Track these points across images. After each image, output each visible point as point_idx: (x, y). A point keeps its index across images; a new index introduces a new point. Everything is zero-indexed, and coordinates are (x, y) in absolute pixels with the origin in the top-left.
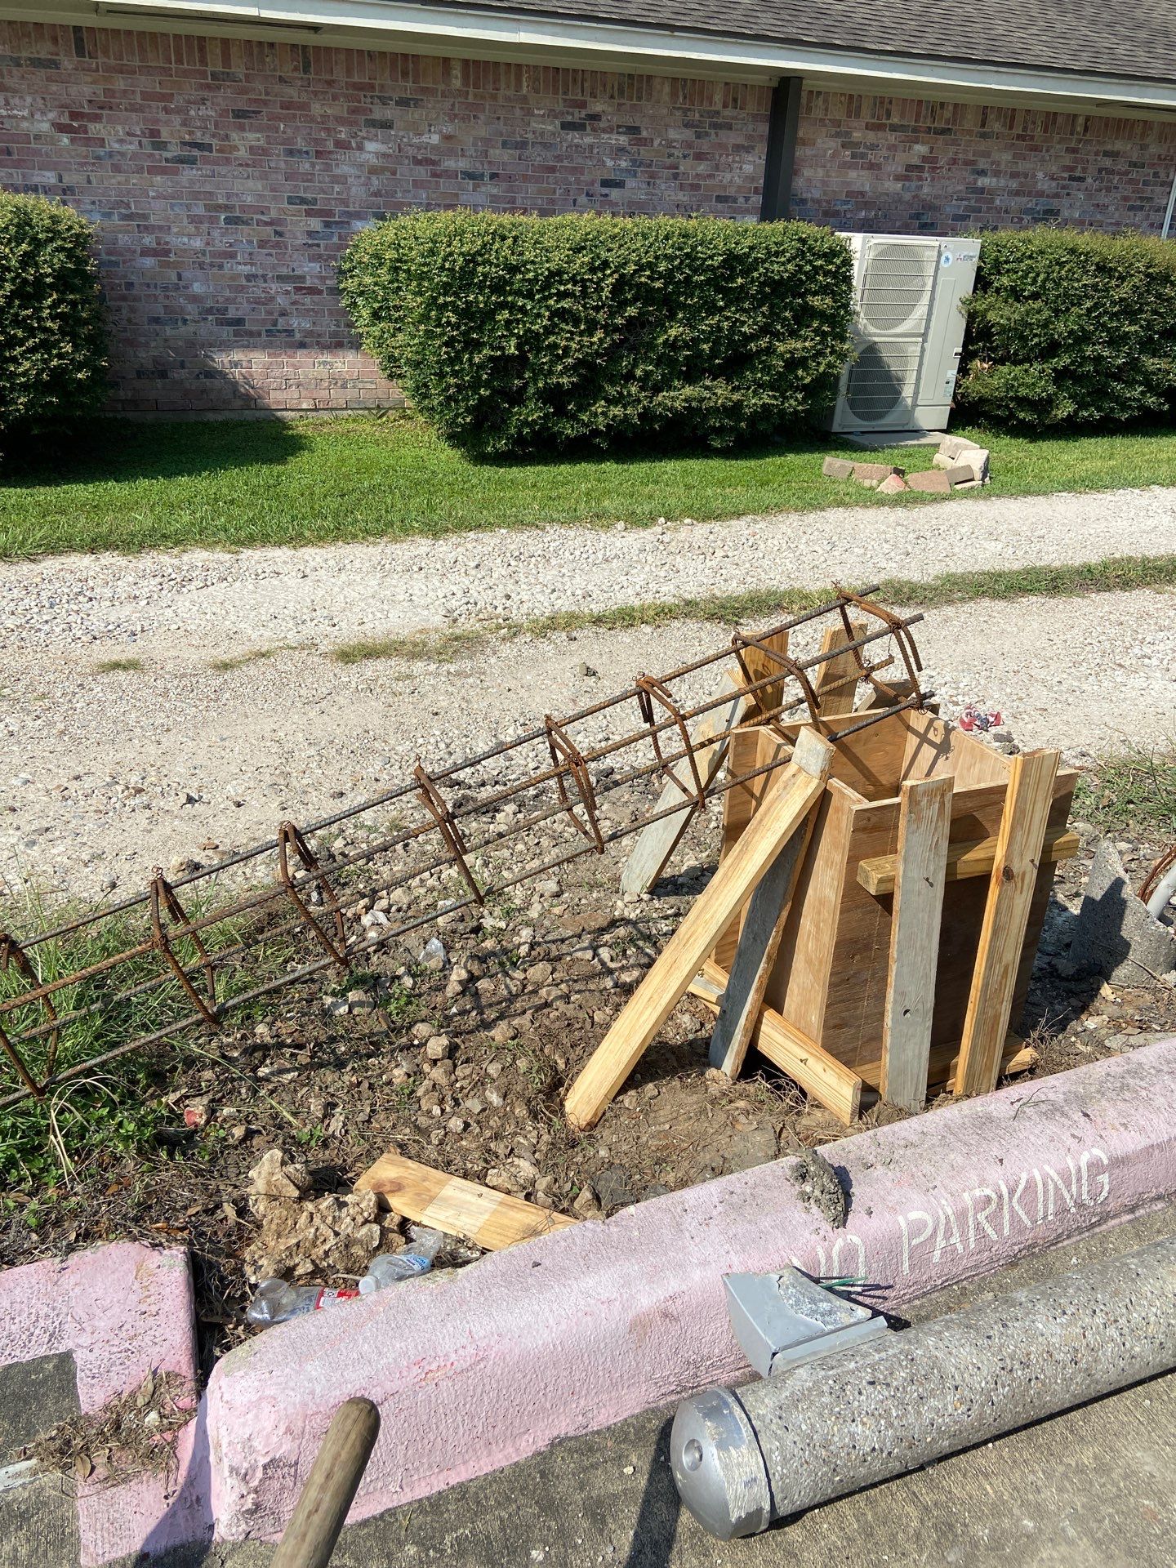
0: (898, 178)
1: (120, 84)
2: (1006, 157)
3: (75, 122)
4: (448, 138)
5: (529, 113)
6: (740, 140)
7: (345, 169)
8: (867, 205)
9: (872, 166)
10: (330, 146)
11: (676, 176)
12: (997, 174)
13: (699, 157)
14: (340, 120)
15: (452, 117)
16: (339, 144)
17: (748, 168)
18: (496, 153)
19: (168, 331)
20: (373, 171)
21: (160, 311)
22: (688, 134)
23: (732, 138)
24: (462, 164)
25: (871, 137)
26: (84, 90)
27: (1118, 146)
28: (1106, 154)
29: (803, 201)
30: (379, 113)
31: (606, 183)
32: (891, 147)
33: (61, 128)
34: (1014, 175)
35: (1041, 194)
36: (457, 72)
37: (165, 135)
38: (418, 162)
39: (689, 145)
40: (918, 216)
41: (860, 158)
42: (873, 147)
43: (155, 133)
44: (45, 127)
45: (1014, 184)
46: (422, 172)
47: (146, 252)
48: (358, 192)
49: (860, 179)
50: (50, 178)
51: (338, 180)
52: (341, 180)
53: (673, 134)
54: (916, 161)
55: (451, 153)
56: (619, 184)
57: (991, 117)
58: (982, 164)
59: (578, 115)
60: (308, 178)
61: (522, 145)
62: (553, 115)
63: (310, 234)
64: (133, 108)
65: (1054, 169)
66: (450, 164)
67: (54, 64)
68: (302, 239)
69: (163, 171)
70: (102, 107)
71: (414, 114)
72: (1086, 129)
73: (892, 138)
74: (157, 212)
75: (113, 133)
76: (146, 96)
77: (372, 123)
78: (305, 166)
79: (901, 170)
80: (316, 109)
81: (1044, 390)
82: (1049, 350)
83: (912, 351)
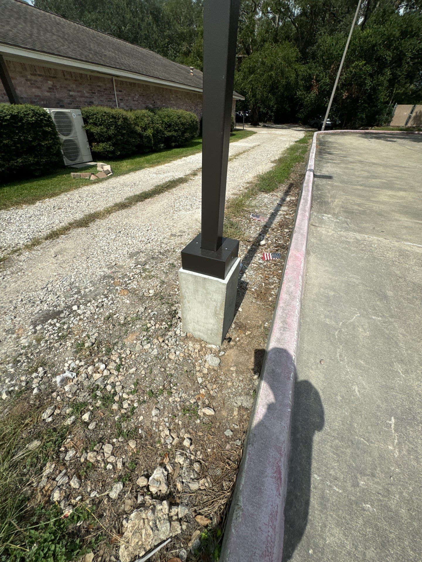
0: (47, 92)
2: (74, 86)
8: (43, 100)
9: (38, 88)
12: (74, 91)
25: (34, 78)
27: (100, 84)
28: (98, 86)
29: (22, 98)
32: (42, 82)
34: (78, 92)
35: (87, 97)
40: (58, 103)
41: (33, 84)
42: (36, 81)
45: (79, 94)
49: (36, 91)
54: (50, 86)
58: (69, 88)
65: (87, 90)
73: (40, 78)
79: (47, 89)
81: (112, 148)
82: (109, 139)
83: (76, 141)
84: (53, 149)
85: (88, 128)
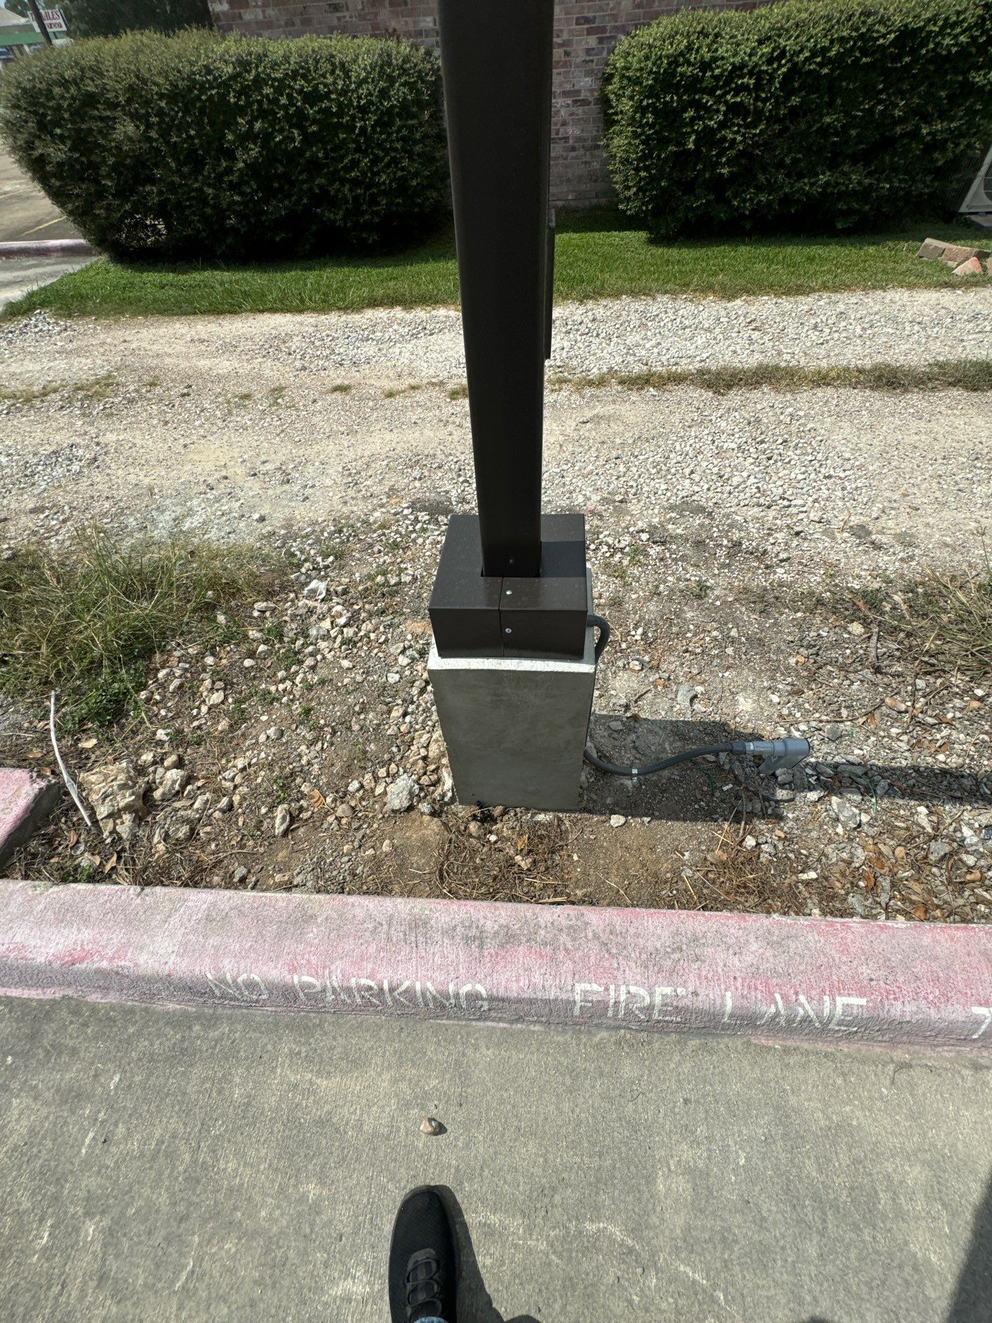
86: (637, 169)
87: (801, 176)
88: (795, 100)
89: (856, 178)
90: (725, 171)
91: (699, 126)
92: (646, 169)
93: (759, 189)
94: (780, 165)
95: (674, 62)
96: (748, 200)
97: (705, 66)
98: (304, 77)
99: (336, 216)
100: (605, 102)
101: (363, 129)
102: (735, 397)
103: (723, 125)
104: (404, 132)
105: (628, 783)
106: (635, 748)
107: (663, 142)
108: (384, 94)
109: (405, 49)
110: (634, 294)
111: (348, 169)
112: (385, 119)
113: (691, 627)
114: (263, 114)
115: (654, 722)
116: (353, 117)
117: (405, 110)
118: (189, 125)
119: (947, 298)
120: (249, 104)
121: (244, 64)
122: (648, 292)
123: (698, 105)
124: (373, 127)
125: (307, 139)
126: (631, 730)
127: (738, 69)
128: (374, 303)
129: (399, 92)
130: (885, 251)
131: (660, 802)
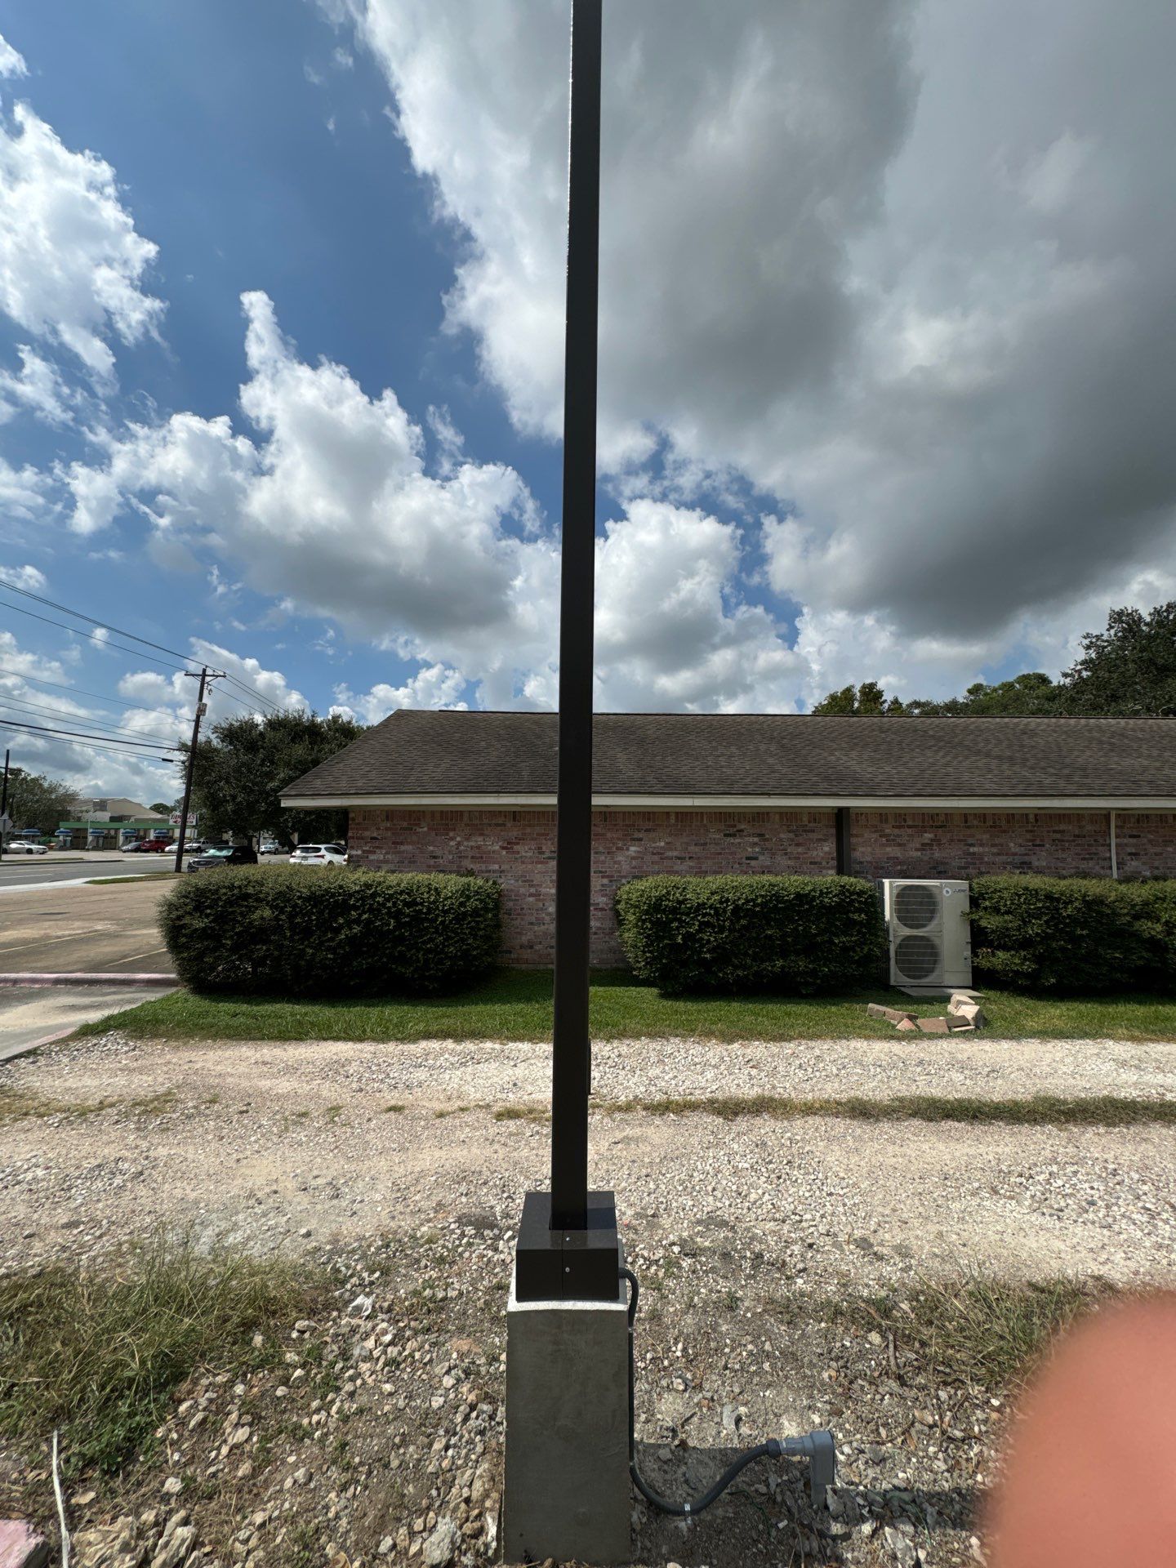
0: (917, 850)
1: (528, 830)
2: (986, 837)
3: (509, 846)
4: (667, 843)
5: (708, 831)
6: (821, 837)
7: (620, 858)
8: (900, 863)
9: (900, 845)
10: (614, 849)
11: (786, 854)
12: (982, 845)
13: (798, 845)
14: (619, 839)
15: (670, 835)
16: (618, 848)
17: (826, 849)
18: (692, 848)
19: (536, 928)
20: (633, 858)
21: (533, 920)
22: (791, 835)
23: (814, 836)
24: (675, 854)
25: (896, 831)
26: (514, 833)
27: (1062, 827)
28: (1054, 832)
30: (637, 835)
31: (747, 858)
32: (909, 836)
33: (503, 848)
34: (993, 845)
35: (1015, 854)
36: (673, 817)
37: (544, 849)
38: (653, 854)
39: (792, 840)
40: (934, 868)
41: (892, 841)
42: (898, 836)
43: (540, 848)
44: (497, 848)
45: (995, 850)
46: (656, 858)
47: (531, 895)
48: (625, 867)
49: (893, 851)
50: (496, 867)
51: (615, 863)
52: (619, 863)
53: (782, 836)
54: (926, 841)
55: (671, 850)
56: (756, 859)
57: (970, 818)
58: (970, 841)
59: (732, 831)
60: (603, 862)
61: (705, 844)
62: (719, 831)
63: (603, 885)
64: (532, 839)
65: (1020, 841)
66: (670, 854)
67: (504, 825)
68: (599, 888)
69: (541, 863)
70: (520, 840)
71: (652, 835)
72: (1037, 821)
73: (910, 831)
74: (537, 879)
75: (525, 850)
76: (538, 834)
77: (634, 840)
78: (602, 858)
79: (918, 846)
80: (609, 835)
81: (1028, 967)
82: (1026, 944)
83: (937, 941)
84: (855, 951)
85: (974, 917)
86: (644, 952)
87: (763, 961)
88: (743, 922)
89: (802, 964)
90: (708, 956)
91: (683, 931)
92: (650, 952)
93: (736, 967)
94: (746, 954)
95: (660, 899)
96: (729, 973)
97: (680, 902)
98: (408, 894)
99: (408, 972)
100: (617, 913)
101: (443, 922)
102: (742, 1123)
103: (699, 931)
104: (473, 924)
105: (683, 1525)
106: (687, 1482)
107: (660, 939)
108: (462, 904)
109: (480, 882)
110: (652, 1036)
111: (424, 943)
112: (460, 918)
113: (728, 1341)
114: (371, 910)
115: (701, 1451)
116: (438, 915)
117: (476, 912)
118: (313, 913)
119: (896, 1047)
120: (363, 905)
121: (368, 886)
122: (662, 1035)
123: (680, 921)
124: (451, 922)
125: (399, 925)
126: (681, 1461)
127: (702, 906)
128: (428, 1036)
129: (473, 903)
130: (843, 1010)
131: (717, 1546)
